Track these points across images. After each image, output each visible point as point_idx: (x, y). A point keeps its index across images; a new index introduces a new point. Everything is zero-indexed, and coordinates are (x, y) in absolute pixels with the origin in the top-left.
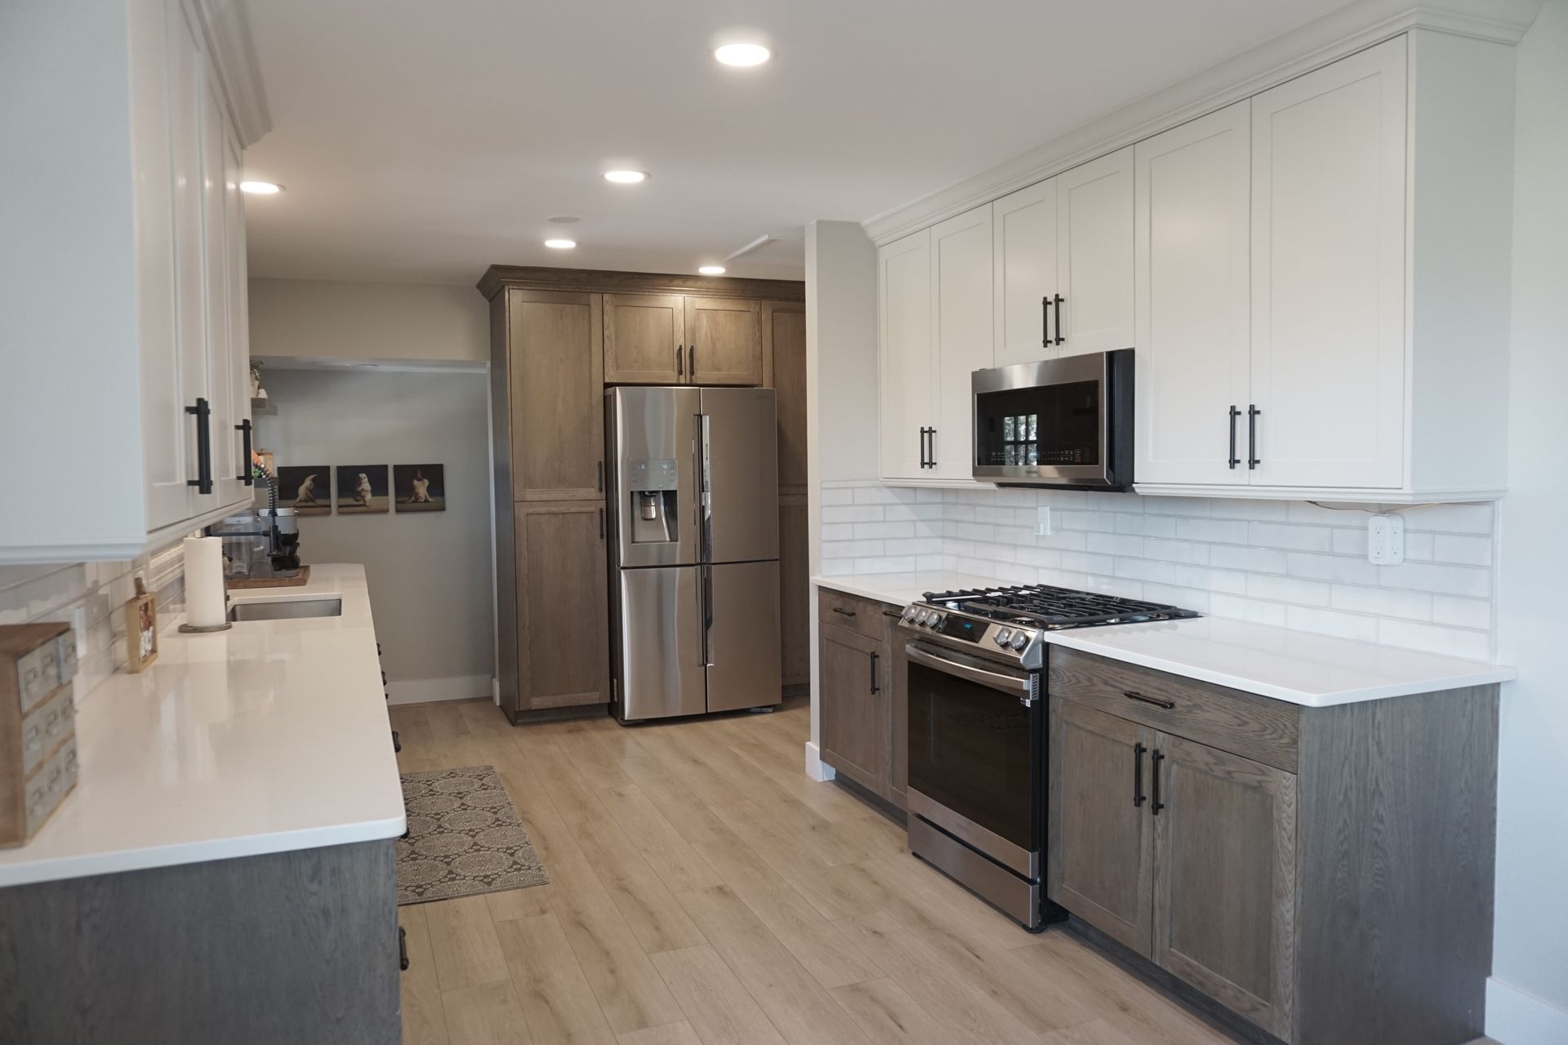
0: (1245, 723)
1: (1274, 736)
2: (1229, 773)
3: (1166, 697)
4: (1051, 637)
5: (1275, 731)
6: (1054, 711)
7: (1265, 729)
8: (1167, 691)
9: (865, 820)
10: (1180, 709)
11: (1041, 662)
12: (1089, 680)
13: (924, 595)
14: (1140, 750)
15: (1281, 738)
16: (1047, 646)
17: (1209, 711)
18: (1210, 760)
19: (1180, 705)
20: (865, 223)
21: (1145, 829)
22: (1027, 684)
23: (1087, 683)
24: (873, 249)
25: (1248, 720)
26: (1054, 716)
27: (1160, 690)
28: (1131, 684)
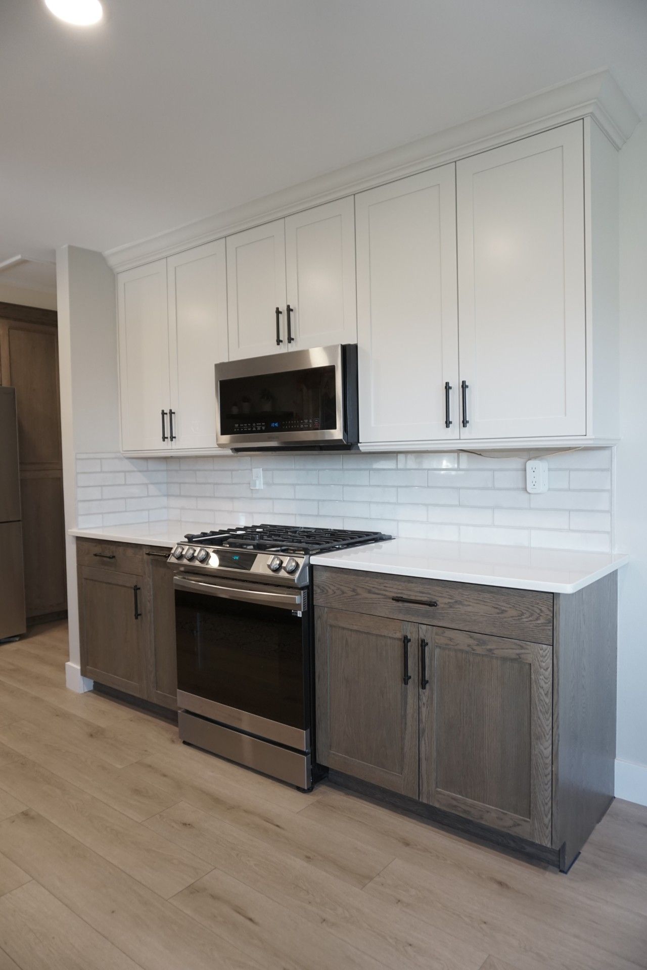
0: (503, 612)
1: (531, 618)
2: (490, 650)
3: (428, 598)
4: (316, 560)
5: (532, 615)
6: (319, 617)
7: (523, 614)
8: (430, 594)
9: (131, 721)
10: (440, 605)
11: (308, 581)
12: (354, 590)
13: (186, 537)
14: (406, 640)
15: (537, 619)
16: (312, 567)
17: (469, 605)
18: (471, 641)
19: (442, 603)
20: (107, 253)
21: (411, 700)
22: (299, 599)
23: (351, 593)
24: (111, 276)
25: (506, 609)
26: (319, 622)
27: (423, 593)
28: (396, 591)
